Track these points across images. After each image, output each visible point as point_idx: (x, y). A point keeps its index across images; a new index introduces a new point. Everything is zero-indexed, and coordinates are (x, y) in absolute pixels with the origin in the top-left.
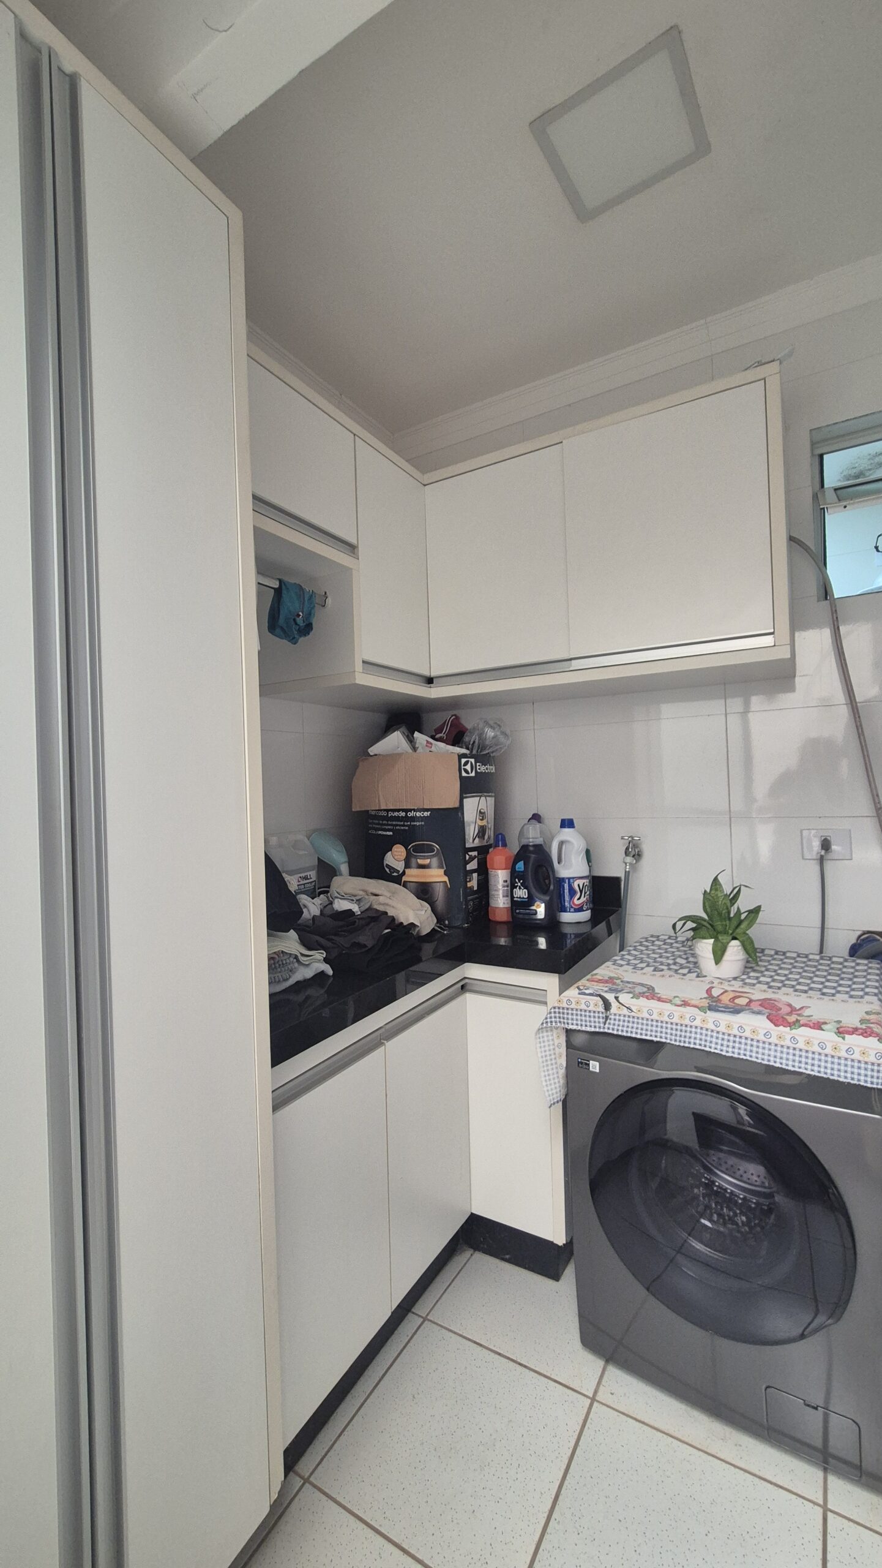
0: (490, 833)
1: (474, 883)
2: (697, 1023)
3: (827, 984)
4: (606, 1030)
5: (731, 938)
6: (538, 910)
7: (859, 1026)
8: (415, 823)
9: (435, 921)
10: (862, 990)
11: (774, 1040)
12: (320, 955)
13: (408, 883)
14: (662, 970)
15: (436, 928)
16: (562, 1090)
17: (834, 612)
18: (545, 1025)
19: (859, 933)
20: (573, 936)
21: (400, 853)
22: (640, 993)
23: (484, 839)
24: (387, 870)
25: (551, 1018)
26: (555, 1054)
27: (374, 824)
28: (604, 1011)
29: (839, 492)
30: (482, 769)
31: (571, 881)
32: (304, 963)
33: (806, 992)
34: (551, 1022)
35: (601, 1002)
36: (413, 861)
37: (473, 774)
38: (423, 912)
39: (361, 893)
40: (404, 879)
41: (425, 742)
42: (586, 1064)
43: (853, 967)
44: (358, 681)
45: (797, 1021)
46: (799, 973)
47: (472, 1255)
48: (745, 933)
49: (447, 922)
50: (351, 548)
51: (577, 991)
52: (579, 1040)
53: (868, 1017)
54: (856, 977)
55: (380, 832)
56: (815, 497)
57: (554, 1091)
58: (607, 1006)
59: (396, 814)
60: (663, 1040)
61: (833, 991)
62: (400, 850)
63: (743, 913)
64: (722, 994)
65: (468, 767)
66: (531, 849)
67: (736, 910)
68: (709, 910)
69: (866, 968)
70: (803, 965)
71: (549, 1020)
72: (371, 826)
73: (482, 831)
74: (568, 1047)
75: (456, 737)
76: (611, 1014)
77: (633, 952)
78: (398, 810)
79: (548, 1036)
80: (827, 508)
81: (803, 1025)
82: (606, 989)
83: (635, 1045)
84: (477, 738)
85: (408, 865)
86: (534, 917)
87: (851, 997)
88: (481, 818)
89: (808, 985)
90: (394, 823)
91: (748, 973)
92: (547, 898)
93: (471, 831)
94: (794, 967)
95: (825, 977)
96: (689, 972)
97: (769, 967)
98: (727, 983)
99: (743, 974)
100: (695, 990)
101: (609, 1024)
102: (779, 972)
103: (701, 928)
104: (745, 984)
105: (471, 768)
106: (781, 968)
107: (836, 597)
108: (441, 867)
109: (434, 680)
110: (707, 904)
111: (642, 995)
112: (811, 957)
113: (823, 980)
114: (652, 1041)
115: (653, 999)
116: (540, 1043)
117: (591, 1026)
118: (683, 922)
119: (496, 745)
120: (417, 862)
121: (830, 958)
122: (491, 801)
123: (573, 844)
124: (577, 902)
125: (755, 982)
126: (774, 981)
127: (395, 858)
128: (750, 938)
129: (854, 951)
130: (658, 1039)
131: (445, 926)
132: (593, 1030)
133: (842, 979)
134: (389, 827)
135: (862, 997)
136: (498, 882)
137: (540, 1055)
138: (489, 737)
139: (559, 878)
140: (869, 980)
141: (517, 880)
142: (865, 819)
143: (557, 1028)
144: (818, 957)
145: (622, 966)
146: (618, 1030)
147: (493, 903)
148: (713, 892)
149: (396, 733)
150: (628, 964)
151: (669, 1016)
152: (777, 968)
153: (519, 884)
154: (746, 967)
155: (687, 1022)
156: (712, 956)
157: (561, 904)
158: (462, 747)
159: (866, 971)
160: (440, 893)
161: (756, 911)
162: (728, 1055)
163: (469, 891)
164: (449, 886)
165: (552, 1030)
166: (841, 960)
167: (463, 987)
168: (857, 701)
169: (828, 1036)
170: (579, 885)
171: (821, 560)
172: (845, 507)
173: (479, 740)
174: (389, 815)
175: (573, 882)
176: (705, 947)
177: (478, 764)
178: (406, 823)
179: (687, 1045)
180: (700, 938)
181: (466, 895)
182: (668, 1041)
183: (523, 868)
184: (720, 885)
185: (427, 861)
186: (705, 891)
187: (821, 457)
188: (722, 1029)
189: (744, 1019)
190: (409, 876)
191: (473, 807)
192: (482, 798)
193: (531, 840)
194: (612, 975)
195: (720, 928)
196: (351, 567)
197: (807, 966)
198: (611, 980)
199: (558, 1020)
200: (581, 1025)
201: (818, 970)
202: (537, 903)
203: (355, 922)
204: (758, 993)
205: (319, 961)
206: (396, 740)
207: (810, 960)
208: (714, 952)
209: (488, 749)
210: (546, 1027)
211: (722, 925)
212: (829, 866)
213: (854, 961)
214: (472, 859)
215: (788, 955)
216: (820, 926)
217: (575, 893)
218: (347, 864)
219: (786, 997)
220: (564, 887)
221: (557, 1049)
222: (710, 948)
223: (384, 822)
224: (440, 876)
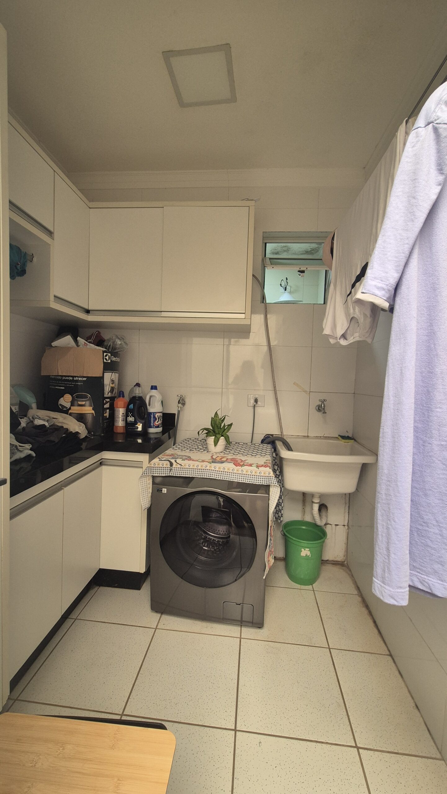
0: (116, 391)
1: (107, 414)
2: (208, 468)
3: (253, 452)
4: (170, 475)
5: (221, 435)
6: (139, 427)
7: (264, 464)
8: (78, 383)
9: (87, 432)
10: (265, 453)
11: (235, 472)
12: (28, 446)
13: (72, 414)
14: (193, 450)
15: (87, 435)
16: (150, 503)
17: (266, 308)
18: (143, 475)
19: (265, 435)
20: (154, 439)
21: (68, 399)
22: (185, 459)
23: (113, 393)
24: (60, 407)
25: (146, 471)
26: (147, 487)
27: (53, 383)
28: (170, 467)
29: (271, 260)
30: (114, 359)
31: (155, 414)
32: (20, 449)
33: (246, 455)
34: (147, 473)
35: (169, 463)
36: (76, 402)
37: (110, 361)
38: (81, 428)
39: (47, 417)
40: (70, 411)
41: (84, 343)
42: (161, 490)
43: (262, 447)
44: (50, 306)
45: (244, 464)
46: (244, 449)
47: (98, 589)
48: (226, 434)
49: (92, 433)
50: (50, 233)
51: (158, 459)
52: (158, 480)
53: (266, 462)
54: (263, 450)
55: (57, 387)
56: (263, 260)
57: (146, 503)
58: (171, 464)
59: (67, 378)
60: (194, 476)
61: (256, 455)
62: (69, 397)
63: (226, 426)
64: (217, 457)
65: (107, 358)
66: (137, 398)
67: (223, 425)
68: (213, 425)
69: (266, 447)
70: (245, 447)
71: (145, 472)
72: (51, 384)
73: (112, 389)
74: (153, 484)
75: (100, 342)
76: (173, 468)
77: (180, 445)
78: (69, 376)
79: (144, 480)
80: (267, 266)
81: (245, 465)
82: (171, 458)
83: (181, 480)
84: (112, 344)
85: (72, 404)
86: (136, 430)
87: (261, 456)
88: (112, 383)
89: (247, 453)
90: (66, 383)
91: (226, 450)
92: (144, 421)
93: (107, 389)
94: (242, 448)
95: (253, 450)
96: (204, 451)
97: (234, 448)
98: (218, 454)
99: (224, 451)
100: (207, 456)
101: (172, 472)
102: (237, 449)
103: (209, 432)
104: (225, 454)
105: (108, 358)
106: (238, 448)
107: (267, 302)
108: (91, 406)
109: (90, 311)
110: (213, 422)
111: (186, 459)
112: (248, 444)
113: (252, 451)
114: (190, 477)
115: (190, 460)
116: (141, 483)
117: (164, 474)
118: (202, 430)
119: (122, 348)
120: (78, 403)
121: (255, 444)
122: (117, 375)
123: (156, 397)
124: (156, 423)
125: (229, 453)
126: (235, 452)
127: (65, 401)
128: (228, 436)
129: (263, 441)
130: (192, 476)
131: (92, 435)
132: (165, 475)
133: (258, 451)
134: (63, 385)
135: (265, 456)
136: (120, 414)
137: (140, 488)
138: (118, 344)
139: (149, 413)
140: (267, 450)
141: (129, 413)
142: (270, 391)
143: (149, 476)
144: (250, 444)
145: (176, 450)
146: (175, 474)
147: (116, 424)
148: (215, 418)
149: (68, 336)
150: (179, 449)
151: (197, 466)
152: (236, 448)
153: (130, 415)
154: (225, 448)
155: (204, 468)
156: (213, 444)
157: (149, 424)
158: (103, 348)
159: (266, 448)
160: (89, 419)
161: (230, 425)
162: (218, 479)
163: (104, 418)
164: (95, 416)
165: (146, 477)
166: (258, 445)
167: (101, 463)
168: (271, 345)
169: (254, 468)
170: (158, 416)
171: (262, 286)
172: (273, 267)
173: (112, 345)
174: (63, 378)
175: (156, 415)
176: (211, 440)
177: (112, 356)
178: (72, 383)
179: (203, 477)
180: (209, 436)
181: (103, 420)
182: (196, 476)
183: (133, 407)
184: (218, 415)
185: (84, 403)
186: (212, 417)
187: (266, 244)
188: (217, 469)
189: (225, 465)
190: (73, 410)
191: (108, 377)
192: (113, 373)
193: (137, 394)
194: (173, 453)
195: (217, 432)
196: (50, 243)
197: (247, 447)
198: (172, 455)
199: (149, 472)
200: (160, 474)
201: (251, 448)
202: (139, 424)
203: (48, 430)
204: (230, 457)
205: (28, 449)
206: (67, 340)
207: (248, 445)
208: (214, 442)
209: (118, 350)
210: (144, 476)
211: (218, 431)
212: (256, 408)
213: (262, 445)
214: (107, 402)
215: (240, 443)
216: (252, 433)
217: (156, 419)
218: (36, 404)
219: (239, 457)
220: (151, 416)
221: (148, 485)
222: (213, 440)
223: (60, 382)
224: (90, 410)
